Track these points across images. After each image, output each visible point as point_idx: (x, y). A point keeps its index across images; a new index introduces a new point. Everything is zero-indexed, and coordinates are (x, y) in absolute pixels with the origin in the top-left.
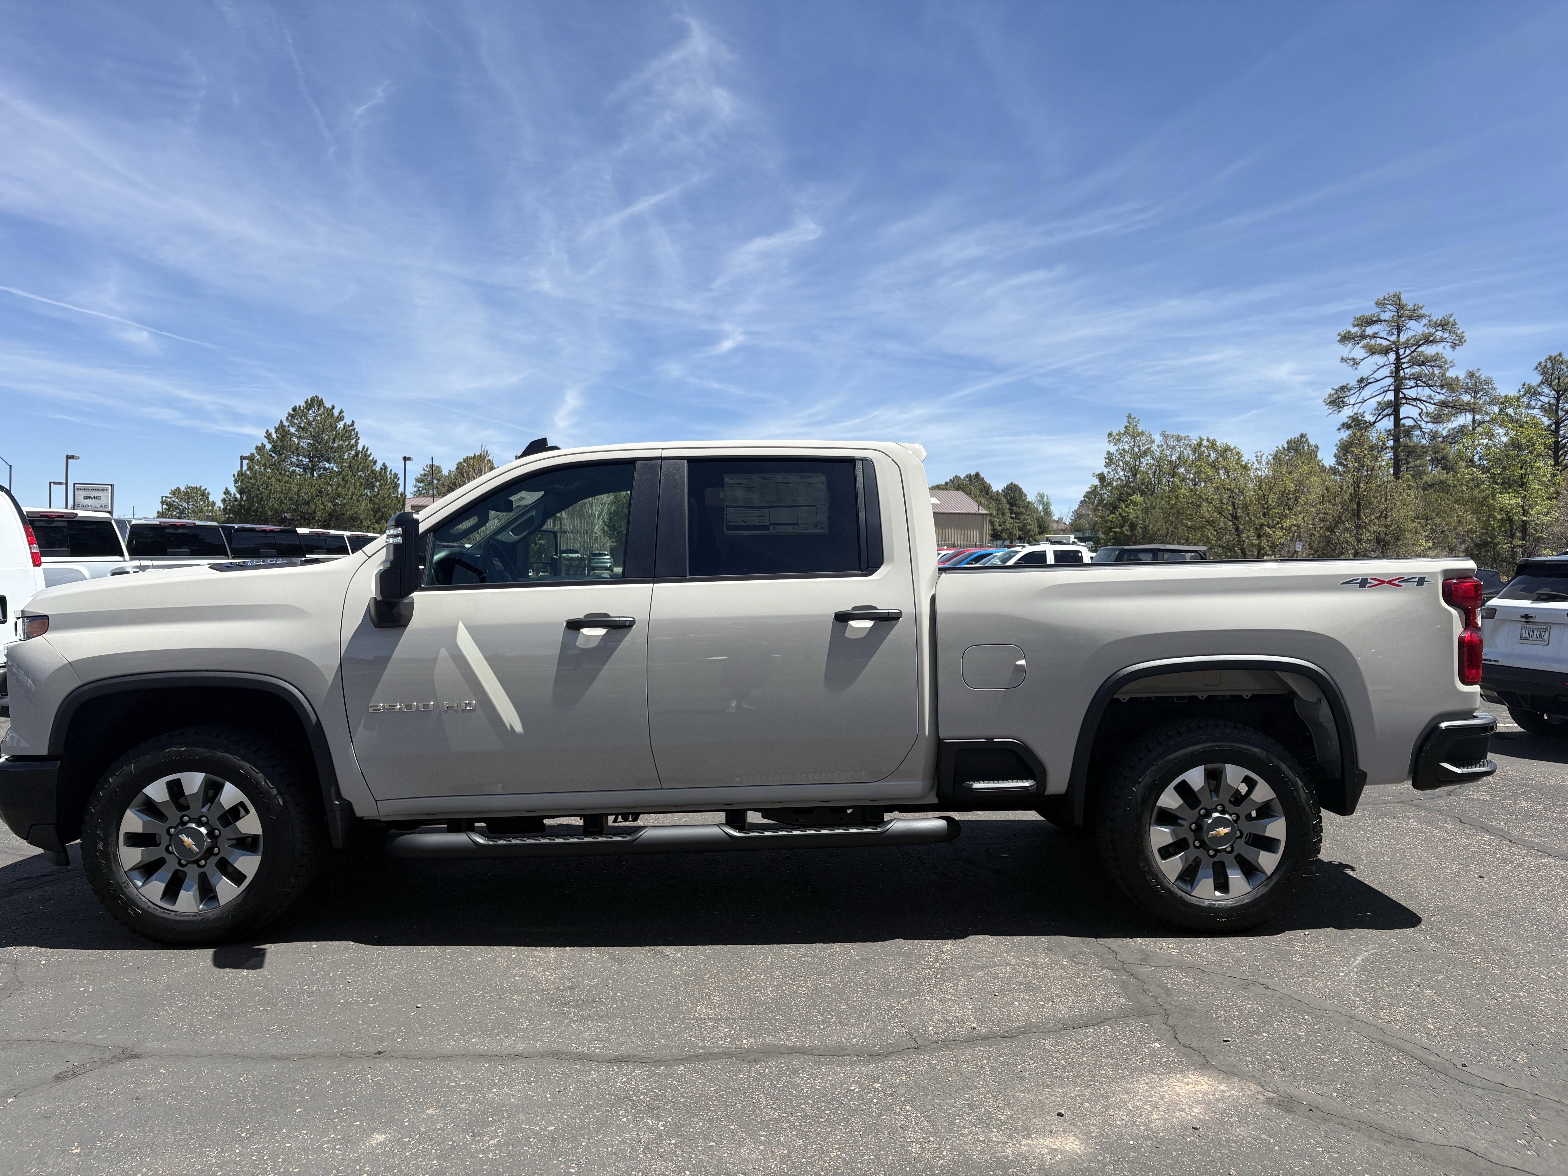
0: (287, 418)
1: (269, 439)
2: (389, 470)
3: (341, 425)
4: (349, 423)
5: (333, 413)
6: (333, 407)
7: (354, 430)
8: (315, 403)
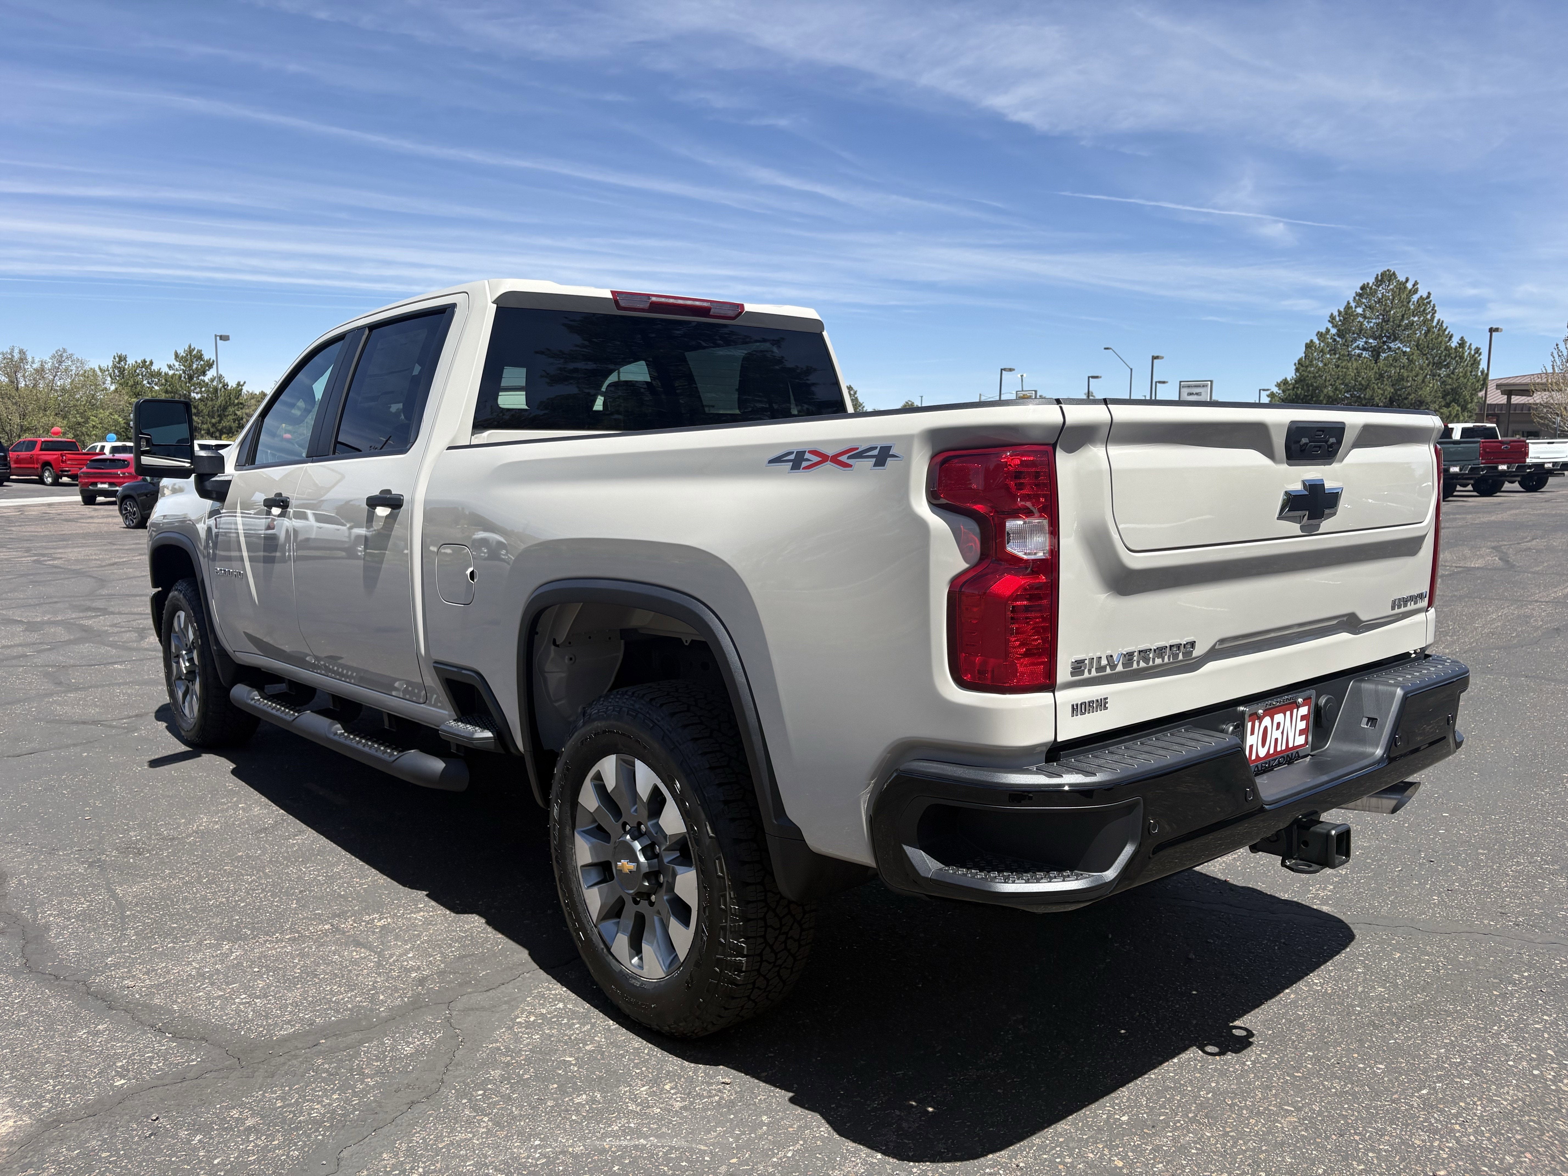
0: (1354, 298)
1: (1332, 323)
2: (1468, 345)
3: (1415, 298)
4: (1425, 296)
5: (1405, 288)
6: (1407, 280)
7: (1429, 303)
8: (1386, 277)
